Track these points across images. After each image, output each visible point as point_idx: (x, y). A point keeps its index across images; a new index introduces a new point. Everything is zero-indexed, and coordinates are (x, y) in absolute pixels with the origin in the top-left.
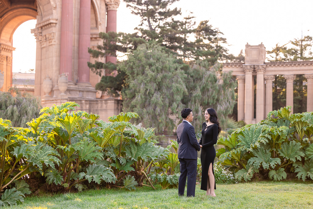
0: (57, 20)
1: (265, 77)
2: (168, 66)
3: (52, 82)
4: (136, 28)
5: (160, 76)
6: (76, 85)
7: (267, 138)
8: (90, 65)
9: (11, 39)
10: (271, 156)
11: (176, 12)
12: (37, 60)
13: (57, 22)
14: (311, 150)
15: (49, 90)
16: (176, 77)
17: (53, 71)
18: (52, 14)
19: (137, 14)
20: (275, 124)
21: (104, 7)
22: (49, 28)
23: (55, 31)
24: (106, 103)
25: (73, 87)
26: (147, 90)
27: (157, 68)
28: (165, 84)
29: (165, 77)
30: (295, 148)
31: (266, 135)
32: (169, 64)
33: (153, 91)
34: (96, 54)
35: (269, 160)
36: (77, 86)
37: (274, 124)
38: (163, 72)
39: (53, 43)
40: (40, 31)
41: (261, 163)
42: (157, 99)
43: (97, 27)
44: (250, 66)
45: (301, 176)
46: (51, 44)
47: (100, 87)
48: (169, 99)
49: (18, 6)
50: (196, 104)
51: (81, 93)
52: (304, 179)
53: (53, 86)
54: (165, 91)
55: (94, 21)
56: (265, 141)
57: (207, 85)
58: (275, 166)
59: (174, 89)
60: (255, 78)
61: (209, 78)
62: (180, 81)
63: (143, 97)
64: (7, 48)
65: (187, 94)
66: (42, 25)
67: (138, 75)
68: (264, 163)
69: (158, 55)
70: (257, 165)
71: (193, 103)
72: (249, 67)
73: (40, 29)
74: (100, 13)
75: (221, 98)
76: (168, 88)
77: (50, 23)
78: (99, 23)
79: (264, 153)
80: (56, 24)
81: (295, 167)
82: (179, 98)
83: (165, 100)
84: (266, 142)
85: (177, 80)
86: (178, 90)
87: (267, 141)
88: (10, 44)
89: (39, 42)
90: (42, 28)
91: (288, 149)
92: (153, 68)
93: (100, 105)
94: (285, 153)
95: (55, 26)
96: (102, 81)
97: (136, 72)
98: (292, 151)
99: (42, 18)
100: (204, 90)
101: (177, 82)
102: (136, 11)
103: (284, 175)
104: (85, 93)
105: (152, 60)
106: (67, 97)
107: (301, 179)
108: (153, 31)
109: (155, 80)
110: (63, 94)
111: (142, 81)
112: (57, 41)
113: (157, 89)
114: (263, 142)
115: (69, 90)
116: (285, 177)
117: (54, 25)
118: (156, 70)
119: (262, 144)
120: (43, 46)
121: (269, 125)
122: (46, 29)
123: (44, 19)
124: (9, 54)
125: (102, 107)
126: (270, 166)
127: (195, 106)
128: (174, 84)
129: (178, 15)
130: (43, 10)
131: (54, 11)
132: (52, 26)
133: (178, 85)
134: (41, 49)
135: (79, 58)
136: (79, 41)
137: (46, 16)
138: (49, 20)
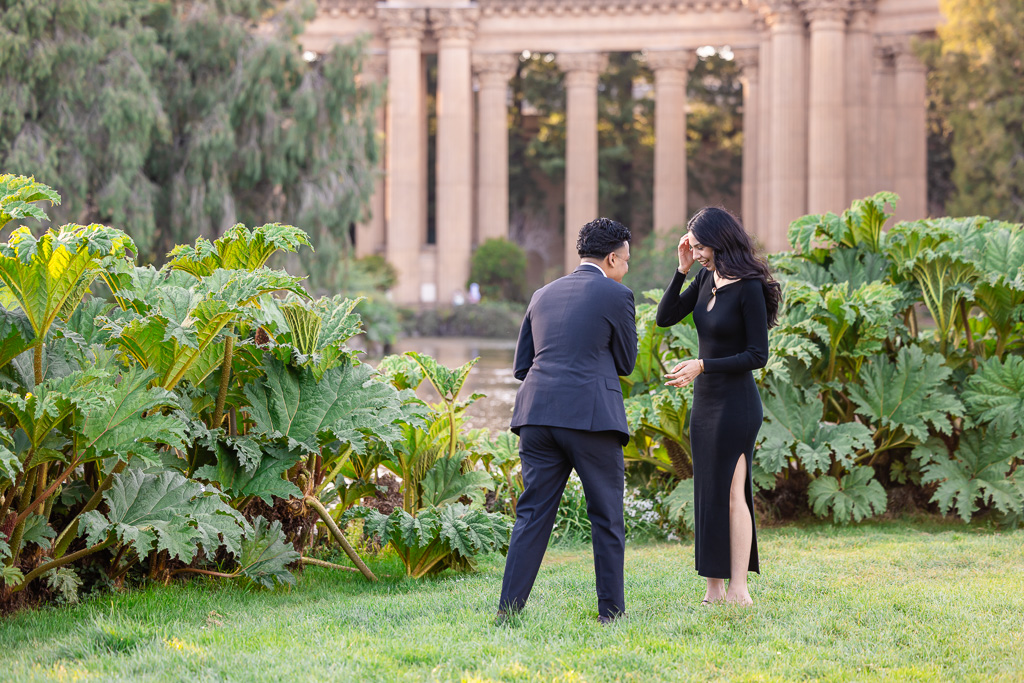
2: (80, 8)
5: (45, 52)
7: (815, 339)
10: (821, 414)
14: (989, 385)
16: (115, 62)
20: (822, 270)
27: (30, 17)
28: (69, 89)
29: (65, 60)
30: (920, 377)
31: (808, 324)
33: (19, 119)
35: (818, 434)
37: (817, 272)
38: (59, 33)
41: (793, 448)
42: (32, 157)
45: (955, 500)
48: (88, 157)
50: (213, 183)
52: (966, 510)
54: (67, 120)
56: (807, 350)
57: (252, 97)
58: (854, 456)
61: (263, 63)
62: (139, 79)
65: (167, 136)
68: (803, 446)
70: (773, 458)
71: (197, 178)
72: (404, 17)
75: (322, 154)
79: (796, 402)
81: (923, 462)
82: (133, 154)
83: (71, 161)
84: (811, 354)
85: (123, 75)
86: (127, 117)
87: (814, 348)
91: (888, 383)
94: (877, 399)
98: (906, 393)
100: (244, 119)
101: (123, 80)
103: (877, 497)
107: (953, 511)
109: (23, 69)
113: (34, 111)
114: (800, 356)
116: (881, 505)
118: (25, 25)
119: (794, 364)
121: (798, 278)
126: (833, 456)
127: (208, 190)
128: (109, 91)
133: (130, 96)
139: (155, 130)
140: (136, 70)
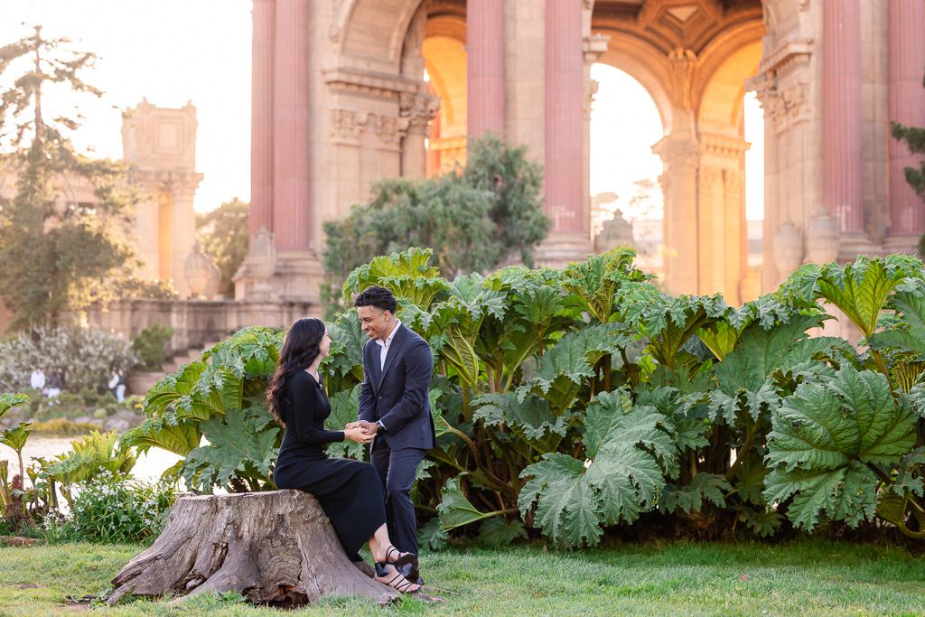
0: (810, 43)
3: (804, 239)
8: (911, 177)
12: (766, 173)
13: (812, 49)
17: (805, 203)
18: (797, 25)
22: (792, 69)
23: (806, 76)
34: (917, 140)
39: (801, 116)
40: (770, 83)
46: (797, 119)
53: (803, 252)
64: (720, 143)
66: (771, 63)
73: (770, 75)
77: (792, 56)
80: (809, 54)
88: (735, 133)
89: (771, 116)
90: (774, 71)
95: (807, 64)
99: (775, 43)
112: (813, 109)
117: (805, 58)
120: (780, 129)
122: (785, 74)
123: (780, 43)
124: (732, 164)
130: (779, 18)
131: (803, 17)
132: (797, 65)
134: (776, 139)
135: (891, 158)
136: (889, 103)
137: (784, 33)
138: (785, 47)
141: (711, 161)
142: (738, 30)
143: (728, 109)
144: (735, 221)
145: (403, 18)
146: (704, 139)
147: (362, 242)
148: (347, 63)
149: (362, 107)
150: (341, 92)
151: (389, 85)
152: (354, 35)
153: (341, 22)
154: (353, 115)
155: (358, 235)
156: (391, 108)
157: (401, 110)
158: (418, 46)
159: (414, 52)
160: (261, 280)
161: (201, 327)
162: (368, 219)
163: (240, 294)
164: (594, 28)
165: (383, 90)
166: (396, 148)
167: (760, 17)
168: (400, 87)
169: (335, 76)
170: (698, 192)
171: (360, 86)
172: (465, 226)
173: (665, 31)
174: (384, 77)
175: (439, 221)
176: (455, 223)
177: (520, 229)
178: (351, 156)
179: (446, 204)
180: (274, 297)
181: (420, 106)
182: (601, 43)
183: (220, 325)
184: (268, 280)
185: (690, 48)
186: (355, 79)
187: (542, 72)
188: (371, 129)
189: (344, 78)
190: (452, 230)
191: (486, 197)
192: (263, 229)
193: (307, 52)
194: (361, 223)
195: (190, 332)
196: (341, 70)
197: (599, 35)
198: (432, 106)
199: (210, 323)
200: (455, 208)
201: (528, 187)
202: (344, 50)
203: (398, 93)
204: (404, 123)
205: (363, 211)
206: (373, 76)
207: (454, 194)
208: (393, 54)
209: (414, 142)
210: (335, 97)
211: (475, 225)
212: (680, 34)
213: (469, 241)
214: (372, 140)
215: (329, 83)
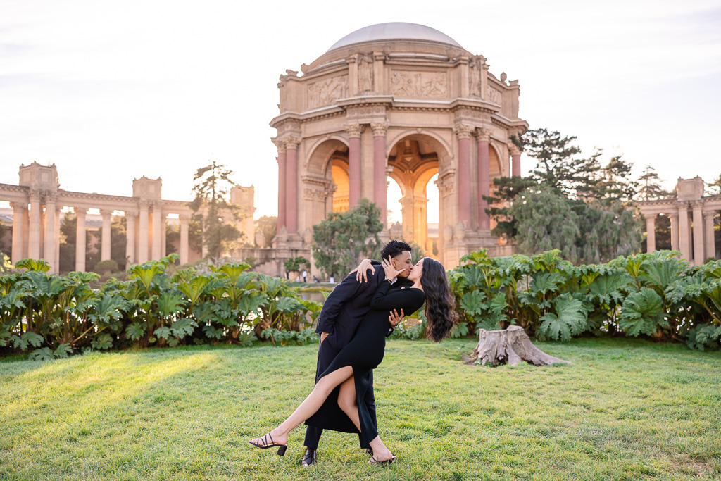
0: (455, 170)
1: (704, 212)
2: (557, 208)
3: (453, 230)
4: (531, 171)
5: (548, 219)
6: (476, 231)
8: (487, 212)
9: (424, 191)
11: (574, 151)
12: (440, 209)
15: (450, 238)
16: (566, 219)
17: (453, 218)
18: (450, 164)
19: (533, 156)
21: (507, 153)
22: (448, 178)
23: (453, 180)
24: (504, 249)
25: (472, 234)
26: (535, 234)
27: (545, 211)
28: (555, 227)
29: (554, 220)
32: (558, 205)
33: (541, 235)
34: (490, 201)
36: (476, 233)
38: (553, 214)
39: (452, 192)
40: (441, 182)
43: (500, 173)
44: (685, 202)
46: (450, 193)
47: (497, 233)
48: (560, 242)
49: (429, 159)
50: (593, 248)
51: (481, 240)
53: (453, 234)
54: (554, 233)
55: (497, 168)
57: (604, 226)
59: (563, 232)
60: (691, 215)
61: (606, 217)
62: (572, 223)
63: (531, 241)
64: (420, 200)
65: (579, 236)
66: (442, 176)
67: (526, 218)
69: (546, 197)
71: (589, 246)
72: (682, 203)
74: (503, 160)
76: (559, 231)
77: (449, 174)
78: (502, 170)
80: (454, 173)
82: (570, 241)
85: (568, 222)
86: (568, 232)
88: (424, 196)
89: (441, 192)
90: (442, 178)
92: (541, 210)
93: (497, 251)
95: (453, 176)
96: (497, 227)
97: (524, 216)
99: (443, 169)
100: (602, 232)
101: (568, 224)
102: (532, 153)
104: (485, 239)
105: (540, 203)
106: (464, 244)
108: (550, 172)
109: (544, 223)
110: (461, 241)
111: (530, 225)
112: (456, 190)
113: (547, 232)
115: (466, 237)
118: (544, 213)
120: (444, 196)
122: (446, 179)
123: (445, 170)
124: (423, 206)
125: (499, 253)
128: (563, 227)
129: (578, 153)
130: (444, 162)
131: (452, 162)
132: (450, 177)
133: (569, 227)
134: (443, 199)
135: (479, 205)
136: (478, 188)
137: (445, 167)
138: (447, 170)
139: (576, 235)
140: (571, 221)
141: (417, 205)
142: (426, 165)
143: (422, 189)
144: (424, 224)
145: (326, 160)
146: (415, 198)
147: (326, 231)
148: (309, 174)
149: (314, 188)
150: (307, 183)
151: (322, 181)
152: (311, 165)
153: (307, 161)
154: (311, 190)
155: (325, 230)
156: (322, 188)
157: (325, 189)
158: (331, 169)
159: (329, 171)
160: (283, 242)
161: (264, 257)
162: (328, 225)
163: (274, 246)
164: (389, 164)
165: (320, 183)
166: (323, 200)
167: (437, 161)
168: (325, 182)
169: (306, 178)
170: (413, 215)
171: (313, 181)
172: (359, 227)
173: (403, 165)
174: (320, 179)
175: (351, 225)
176: (356, 226)
177: (375, 228)
178: (310, 203)
179: (353, 220)
180: (287, 248)
181: (331, 187)
182: (391, 169)
183: (270, 257)
184: (285, 242)
185: (411, 170)
186: (312, 179)
187: (373, 177)
188: (316, 195)
189: (308, 178)
190: (356, 228)
191: (365, 218)
192: (284, 226)
193: (296, 170)
194: (325, 226)
195: (260, 259)
196: (307, 176)
197: (390, 167)
198: (335, 187)
199: (267, 256)
200: (355, 221)
201: (377, 214)
202: (308, 170)
203: (324, 184)
204: (326, 193)
205: (325, 222)
206: (317, 178)
207: (355, 216)
208: (323, 171)
209: (329, 199)
210: (305, 185)
211: (362, 226)
212: (408, 165)
213: (360, 232)
214: (316, 198)
215: (303, 180)
